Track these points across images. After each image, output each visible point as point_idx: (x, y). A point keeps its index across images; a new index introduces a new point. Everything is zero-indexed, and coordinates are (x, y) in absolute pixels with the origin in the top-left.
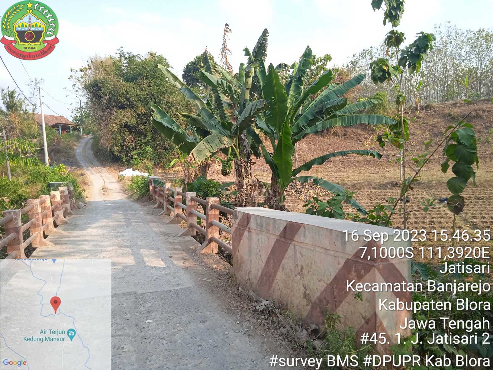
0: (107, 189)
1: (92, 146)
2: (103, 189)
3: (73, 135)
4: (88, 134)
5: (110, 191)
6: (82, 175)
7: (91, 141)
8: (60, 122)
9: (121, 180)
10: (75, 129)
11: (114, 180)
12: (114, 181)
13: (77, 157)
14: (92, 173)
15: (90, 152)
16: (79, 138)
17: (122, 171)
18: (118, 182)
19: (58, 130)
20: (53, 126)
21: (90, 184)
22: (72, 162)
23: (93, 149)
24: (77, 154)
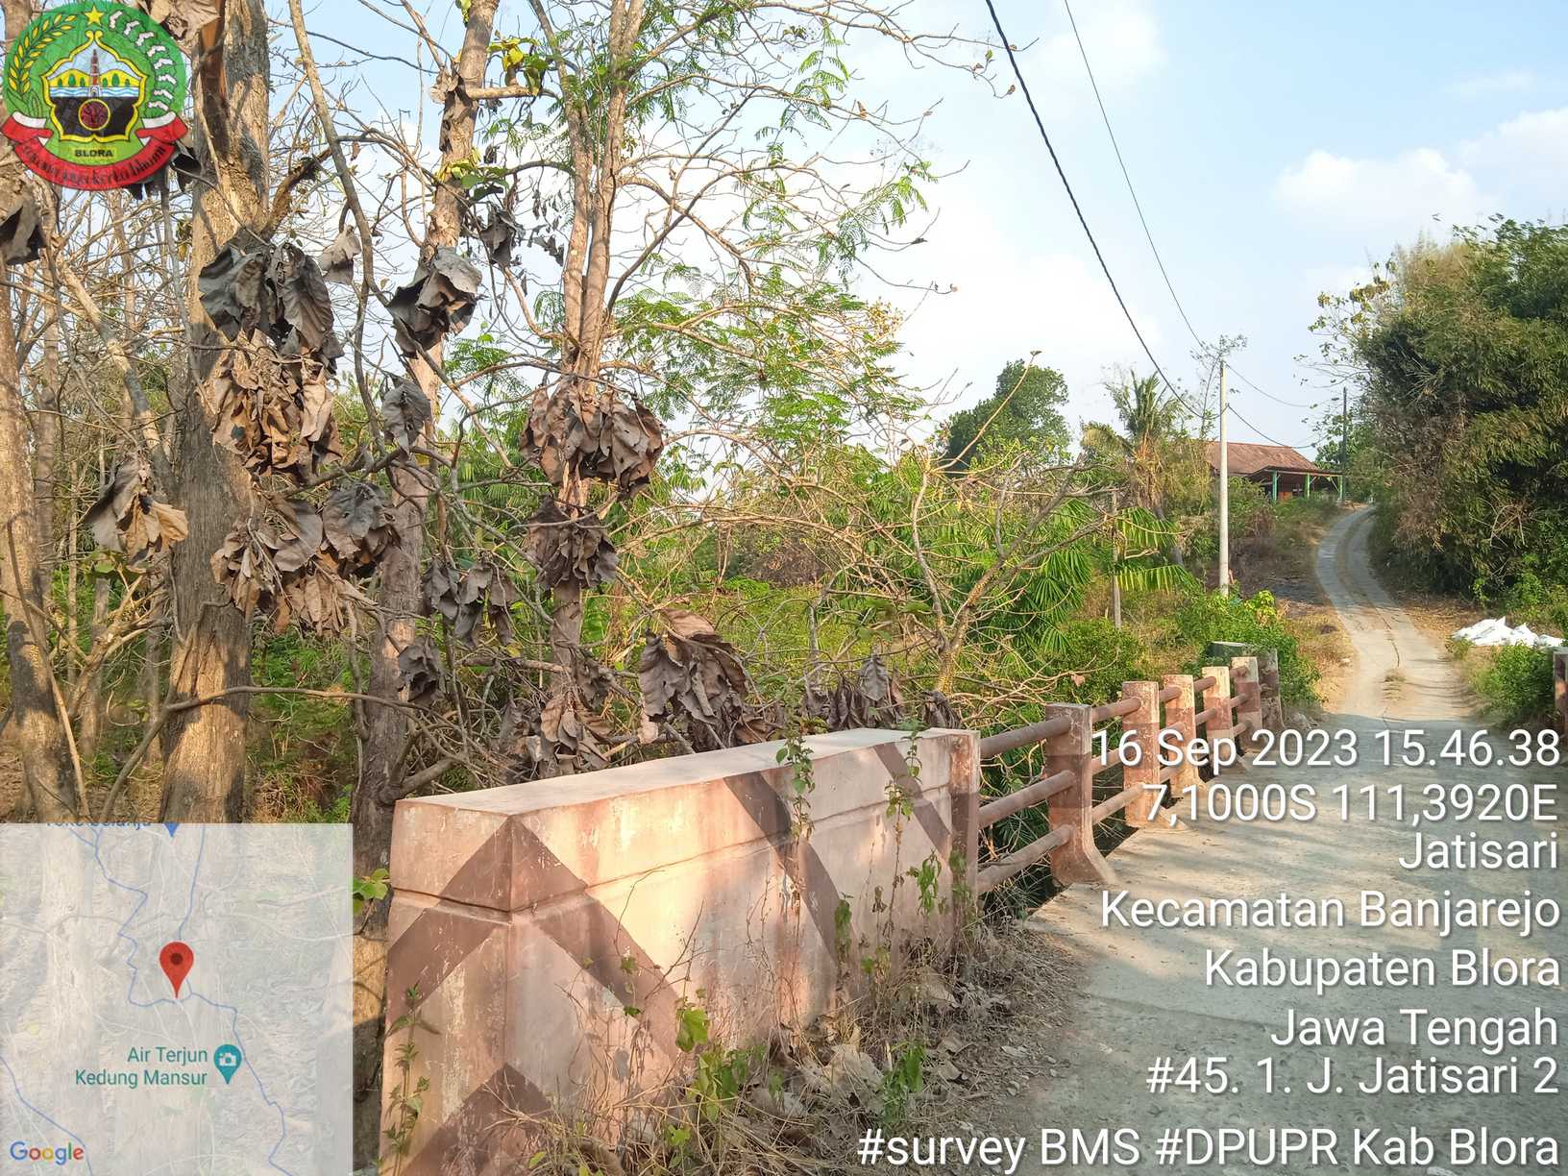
0: (1402, 680)
1: (1370, 537)
2: (1388, 679)
3: (1312, 504)
4: (1361, 499)
5: (1411, 688)
6: (1327, 629)
7: (1369, 523)
8: (1278, 465)
9: (1459, 656)
10: (1320, 484)
11: (1434, 654)
12: (1435, 657)
13: (1318, 573)
14: (1360, 627)
15: (1363, 557)
16: (1329, 511)
17: (1466, 625)
18: (1447, 660)
19: (1269, 489)
20: (1254, 478)
21: (1347, 660)
22: (1300, 586)
23: (1372, 548)
24: (1318, 563)
